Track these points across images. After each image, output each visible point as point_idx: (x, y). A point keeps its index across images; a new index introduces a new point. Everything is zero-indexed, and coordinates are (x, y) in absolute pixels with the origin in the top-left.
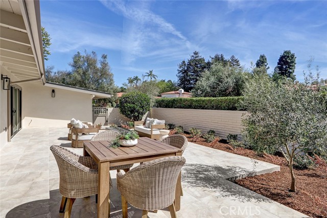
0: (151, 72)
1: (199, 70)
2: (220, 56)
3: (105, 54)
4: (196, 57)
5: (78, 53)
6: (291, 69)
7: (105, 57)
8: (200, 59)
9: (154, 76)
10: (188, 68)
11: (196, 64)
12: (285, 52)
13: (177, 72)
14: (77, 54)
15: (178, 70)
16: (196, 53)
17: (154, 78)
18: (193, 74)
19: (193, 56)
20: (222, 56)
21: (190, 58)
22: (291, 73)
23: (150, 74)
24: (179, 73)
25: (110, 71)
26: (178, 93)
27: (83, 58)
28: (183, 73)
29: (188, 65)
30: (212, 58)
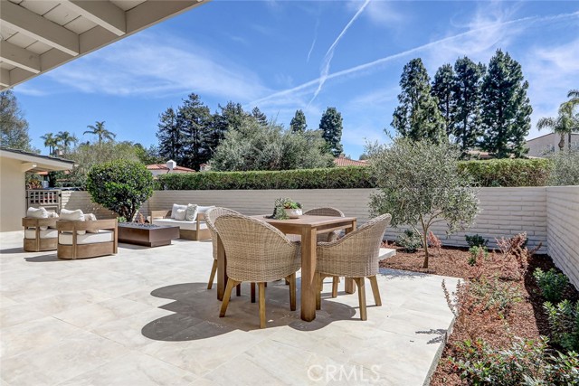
0: (100, 125)
1: (200, 127)
2: (236, 107)
4: (193, 104)
6: (336, 135)
8: (201, 109)
9: (107, 134)
10: (180, 122)
11: (193, 117)
12: (329, 110)
13: (158, 129)
15: (160, 126)
16: (193, 97)
17: (108, 137)
18: (188, 134)
19: (187, 102)
20: (239, 108)
21: (182, 105)
22: (337, 141)
23: (99, 129)
24: (161, 131)
26: (165, 168)
28: (170, 131)
29: (179, 117)
30: (223, 109)
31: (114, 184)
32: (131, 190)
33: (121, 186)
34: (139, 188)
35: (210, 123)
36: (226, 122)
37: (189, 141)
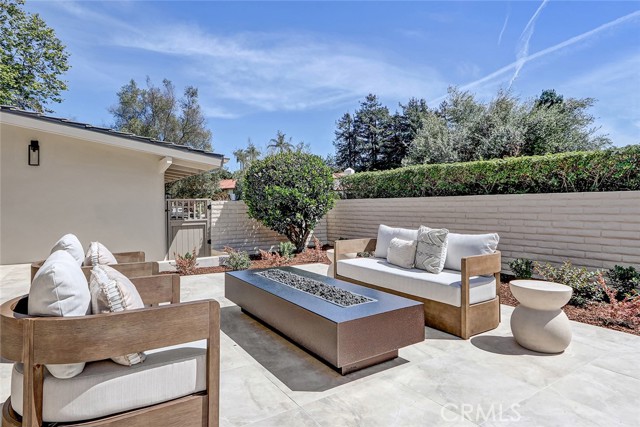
0: (281, 138)
1: (378, 131)
2: (419, 104)
3: (194, 88)
4: (371, 106)
5: (132, 82)
7: (192, 93)
8: (380, 111)
9: (287, 146)
10: (357, 127)
11: (371, 120)
13: (335, 137)
14: (129, 84)
15: (337, 133)
16: (371, 98)
18: (366, 140)
19: (365, 104)
20: (423, 104)
21: (359, 108)
23: (280, 142)
24: (338, 138)
25: (203, 126)
27: (143, 94)
28: (347, 138)
29: (356, 121)
30: (404, 108)
31: (277, 188)
32: (303, 199)
33: (286, 191)
34: (314, 196)
35: (390, 126)
36: (408, 122)
37: (366, 147)
